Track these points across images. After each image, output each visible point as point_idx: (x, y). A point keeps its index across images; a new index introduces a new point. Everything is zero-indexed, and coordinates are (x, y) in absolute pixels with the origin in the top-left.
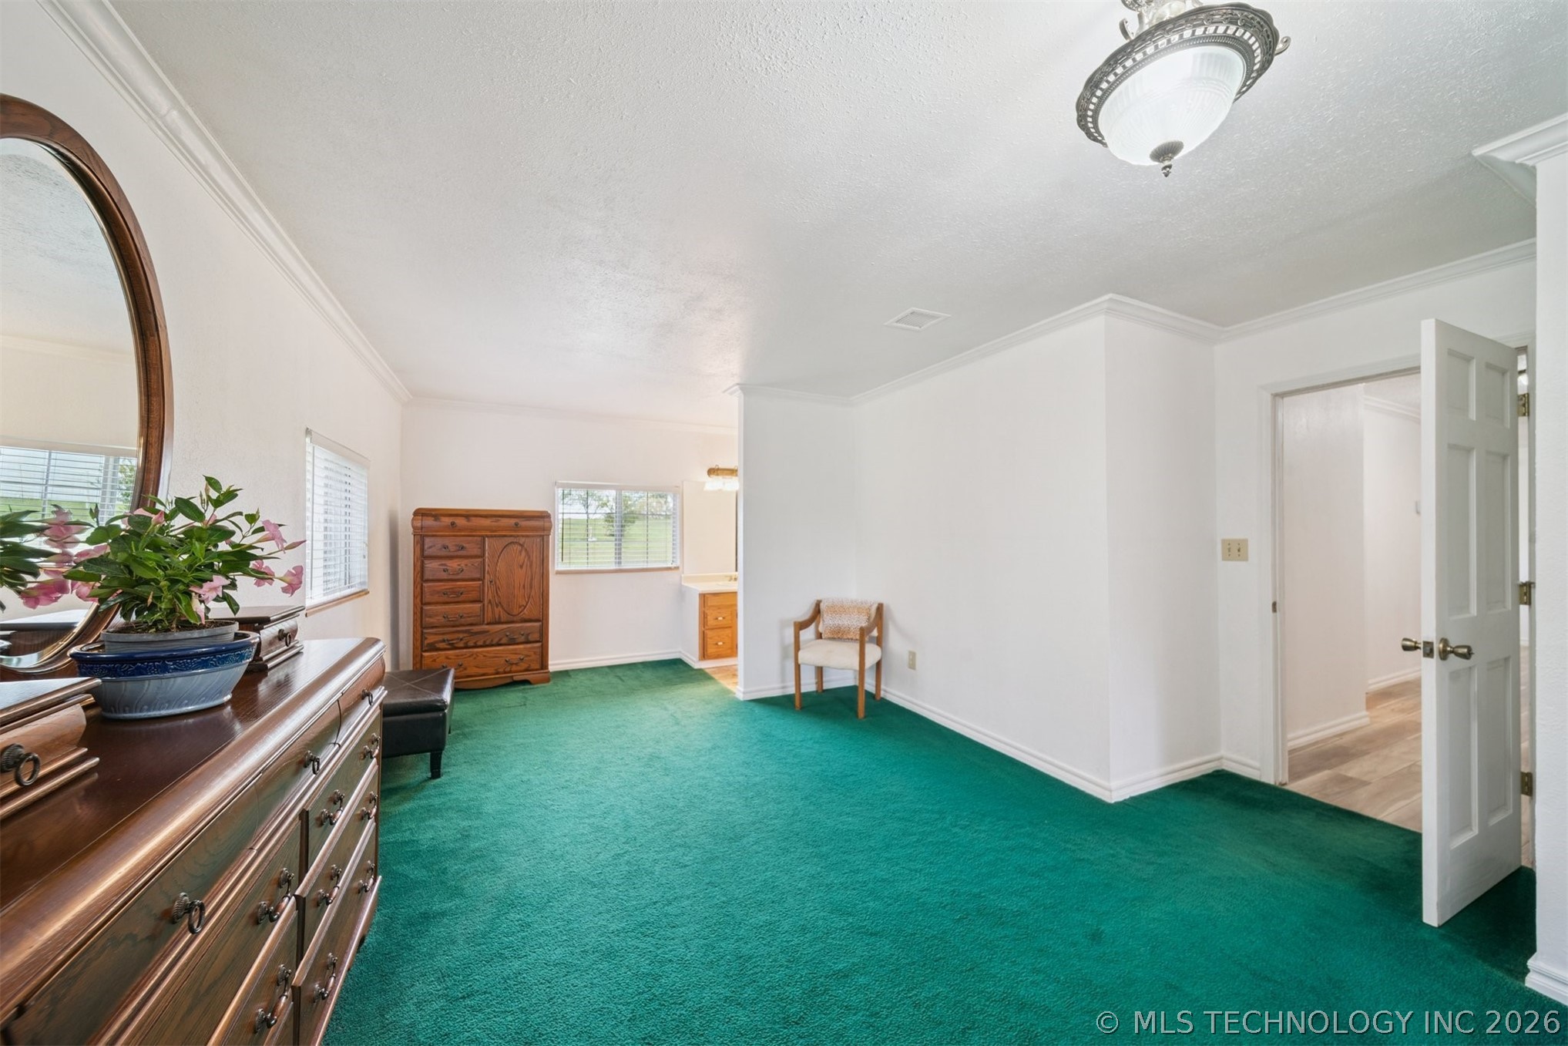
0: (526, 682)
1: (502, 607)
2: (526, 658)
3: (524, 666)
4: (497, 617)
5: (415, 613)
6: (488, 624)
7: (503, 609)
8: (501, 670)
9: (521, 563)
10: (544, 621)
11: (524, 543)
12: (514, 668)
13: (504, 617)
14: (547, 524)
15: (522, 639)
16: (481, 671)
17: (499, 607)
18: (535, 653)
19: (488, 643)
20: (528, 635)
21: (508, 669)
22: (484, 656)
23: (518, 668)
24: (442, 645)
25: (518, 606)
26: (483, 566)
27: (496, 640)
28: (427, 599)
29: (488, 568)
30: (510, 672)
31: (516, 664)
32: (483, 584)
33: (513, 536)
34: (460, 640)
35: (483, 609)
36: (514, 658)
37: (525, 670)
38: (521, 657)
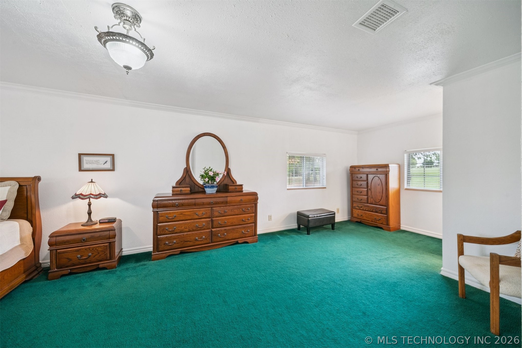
0: (381, 228)
1: (373, 198)
2: (381, 219)
3: (381, 222)
4: (372, 202)
5: (351, 197)
6: (369, 204)
7: (373, 199)
8: (373, 221)
9: (379, 184)
10: (388, 207)
11: (379, 176)
12: (377, 222)
13: (374, 202)
14: (388, 169)
15: (380, 212)
16: (368, 219)
17: (372, 199)
18: (385, 218)
19: (369, 210)
20: (382, 211)
21: (375, 221)
22: (368, 214)
23: (379, 222)
24: (357, 208)
25: (379, 200)
26: (367, 183)
27: (371, 210)
28: (353, 193)
29: (369, 185)
30: (376, 223)
31: (378, 220)
32: (368, 189)
33: (376, 174)
34: (362, 207)
35: (368, 198)
36: (378, 218)
37: (382, 224)
38: (380, 218)
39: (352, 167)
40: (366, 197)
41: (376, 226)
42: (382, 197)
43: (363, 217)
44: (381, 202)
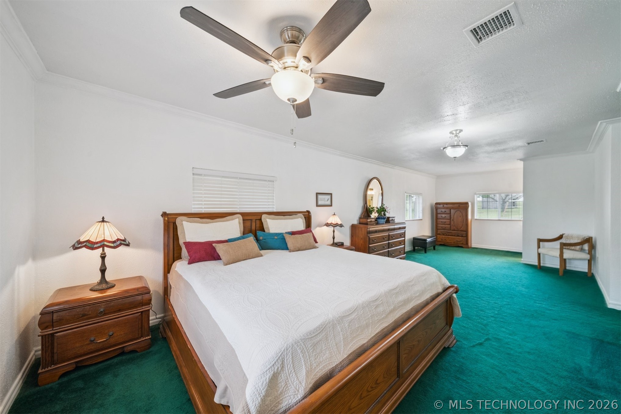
0: (462, 247)
1: (455, 227)
3: (461, 243)
4: (454, 229)
6: (452, 230)
8: (455, 242)
9: (460, 216)
10: (467, 232)
11: (462, 211)
13: (456, 229)
14: (467, 206)
15: (461, 236)
18: (464, 240)
19: (452, 235)
20: (463, 235)
21: (457, 243)
22: (451, 238)
24: (441, 234)
25: (460, 227)
26: (450, 216)
27: (454, 235)
28: (438, 223)
29: (452, 217)
30: (458, 243)
31: (459, 242)
32: (451, 221)
33: (458, 209)
34: (445, 233)
35: (451, 227)
36: (459, 240)
37: (462, 244)
38: (461, 240)
39: (437, 204)
40: (449, 226)
41: (457, 246)
42: (462, 225)
43: (446, 240)
44: (462, 229)
